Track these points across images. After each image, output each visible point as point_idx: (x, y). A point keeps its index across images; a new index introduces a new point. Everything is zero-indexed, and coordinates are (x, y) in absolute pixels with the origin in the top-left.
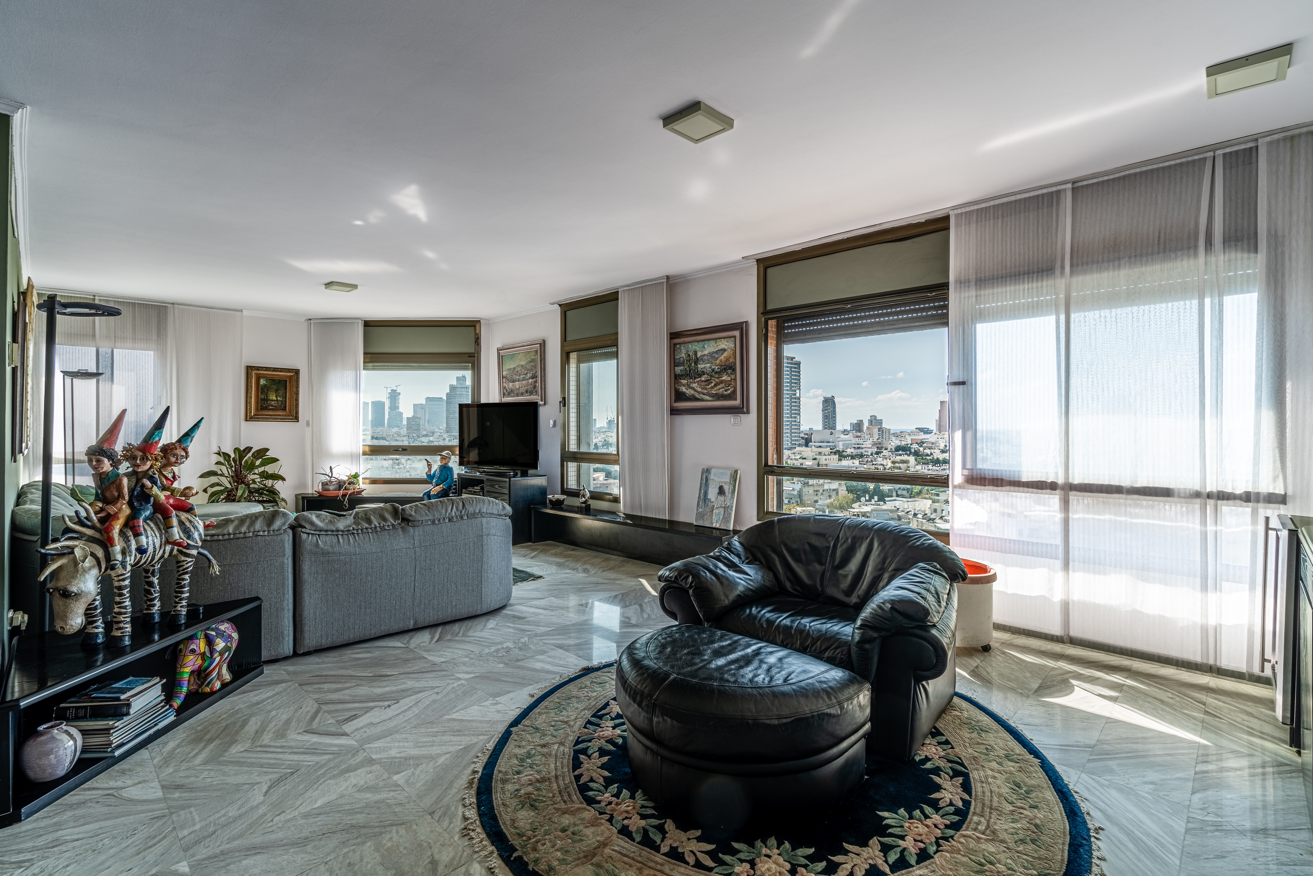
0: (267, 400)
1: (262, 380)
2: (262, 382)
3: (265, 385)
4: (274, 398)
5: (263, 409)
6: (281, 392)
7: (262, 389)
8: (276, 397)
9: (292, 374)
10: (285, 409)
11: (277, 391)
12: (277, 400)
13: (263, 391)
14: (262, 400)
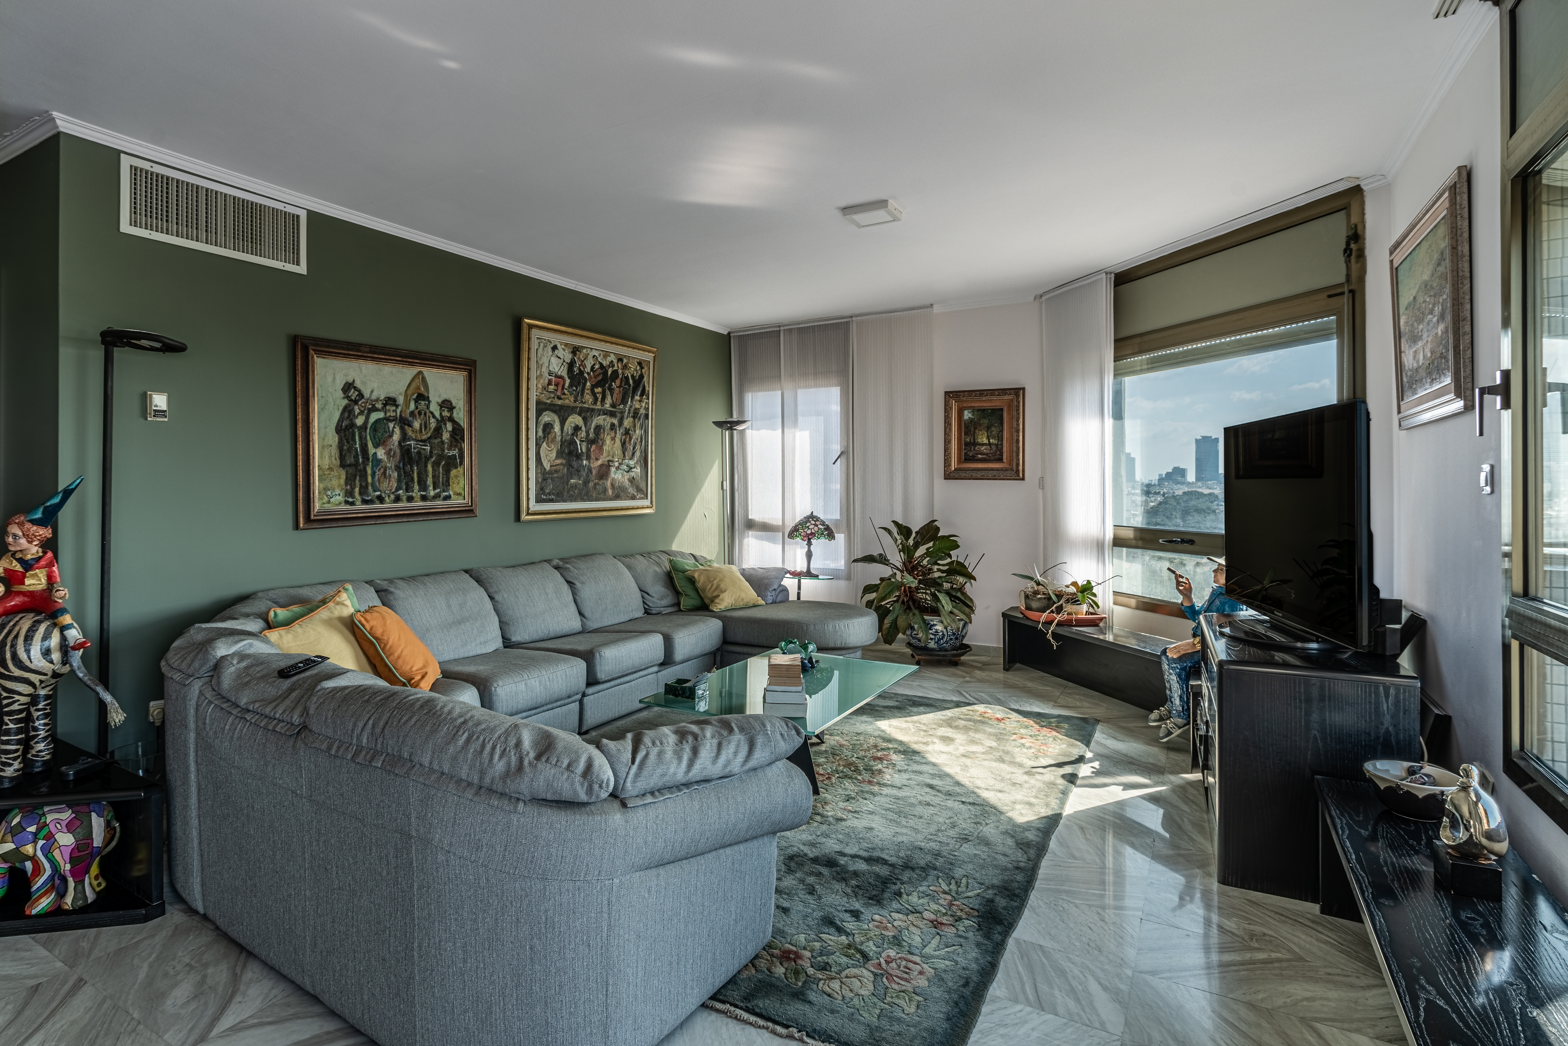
0: (975, 444)
1: (966, 412)
2: (967, 415)
3: (971, 420)
4: (985, 441)
5: (968, 459)
6: (995, 430)
7: (966, 427)
8: (988, 438)
9: (1011, 397)
10: (1000, 460)
11: (988, 428)
12: (990, 444)
13: (968, 429)
14: (966, 444)
